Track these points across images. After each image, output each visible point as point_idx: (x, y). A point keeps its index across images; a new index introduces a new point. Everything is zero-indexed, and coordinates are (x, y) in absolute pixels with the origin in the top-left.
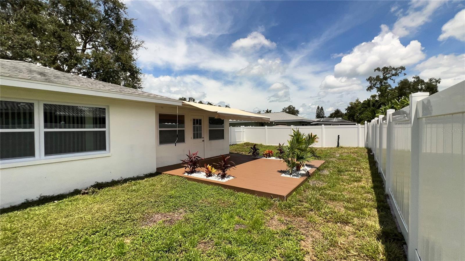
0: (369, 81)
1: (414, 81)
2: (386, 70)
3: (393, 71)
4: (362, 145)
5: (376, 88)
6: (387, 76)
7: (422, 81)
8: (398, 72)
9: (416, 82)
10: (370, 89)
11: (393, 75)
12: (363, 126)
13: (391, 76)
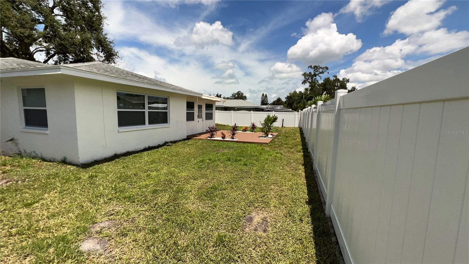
0: (304, 76)
1: (333, 79)
2: (316, 68)
3: (321, 69)
4: (297, 126)
5: (308, 83)
6: (317, 73)
7: (339, 80)
8: (324, 71)
9: (334, 80)
10: (304, 82)
11: (321, 73)
12: (298, 113)
13: (319, 74)
